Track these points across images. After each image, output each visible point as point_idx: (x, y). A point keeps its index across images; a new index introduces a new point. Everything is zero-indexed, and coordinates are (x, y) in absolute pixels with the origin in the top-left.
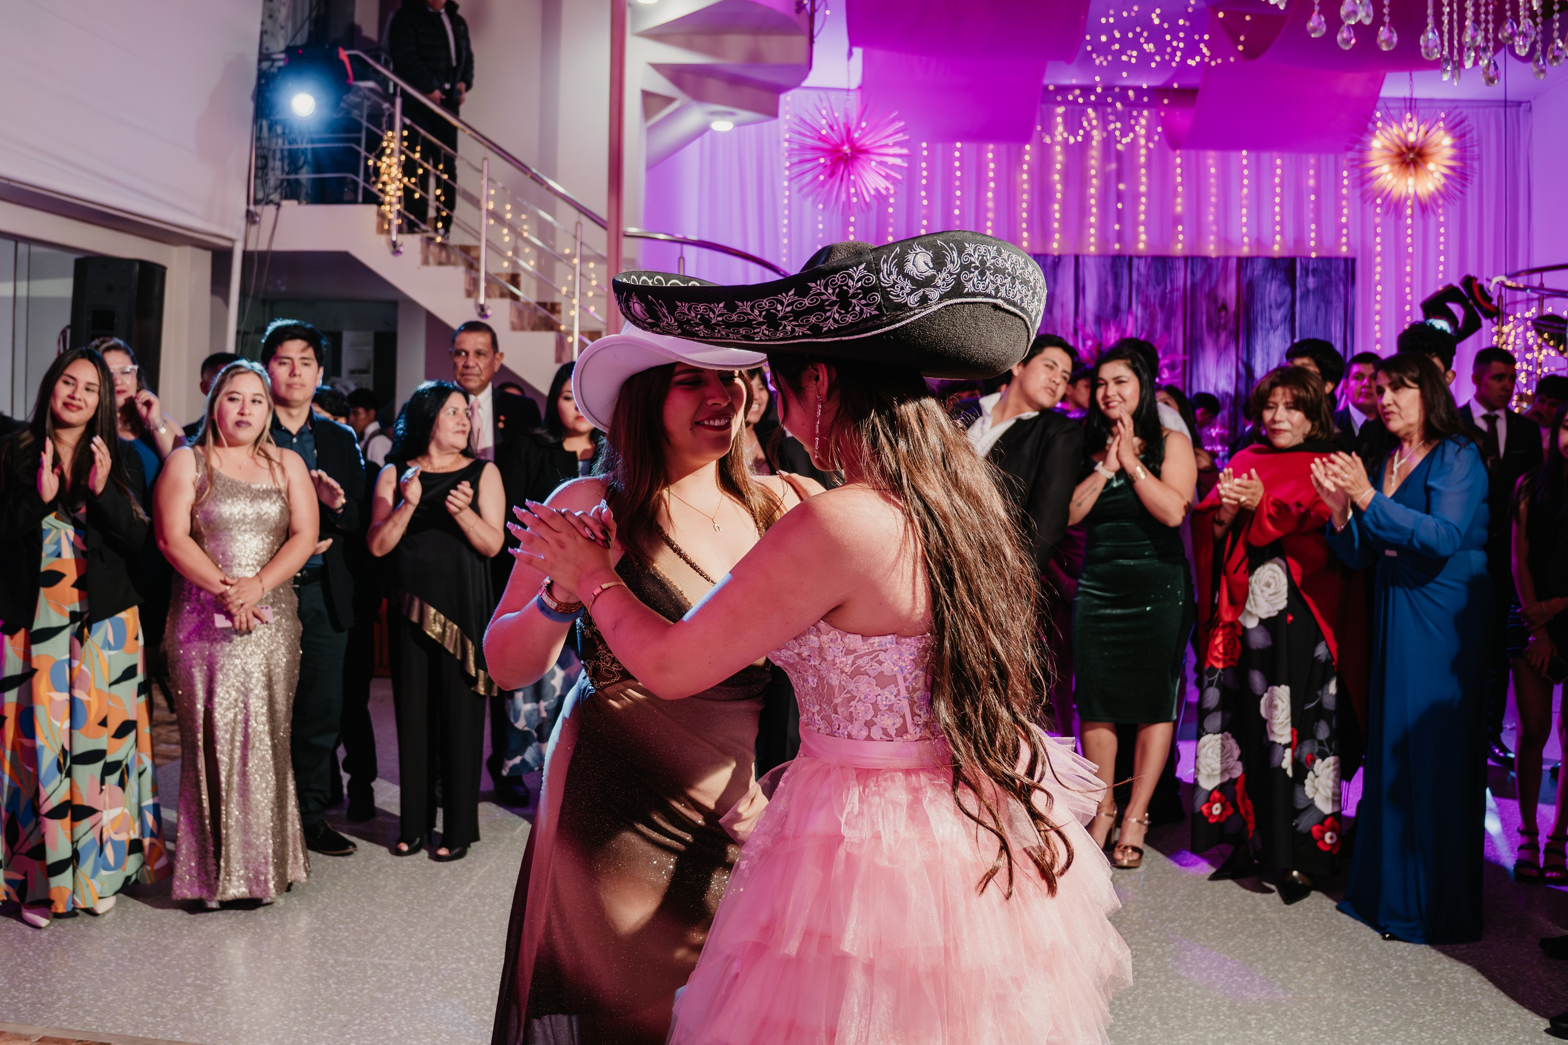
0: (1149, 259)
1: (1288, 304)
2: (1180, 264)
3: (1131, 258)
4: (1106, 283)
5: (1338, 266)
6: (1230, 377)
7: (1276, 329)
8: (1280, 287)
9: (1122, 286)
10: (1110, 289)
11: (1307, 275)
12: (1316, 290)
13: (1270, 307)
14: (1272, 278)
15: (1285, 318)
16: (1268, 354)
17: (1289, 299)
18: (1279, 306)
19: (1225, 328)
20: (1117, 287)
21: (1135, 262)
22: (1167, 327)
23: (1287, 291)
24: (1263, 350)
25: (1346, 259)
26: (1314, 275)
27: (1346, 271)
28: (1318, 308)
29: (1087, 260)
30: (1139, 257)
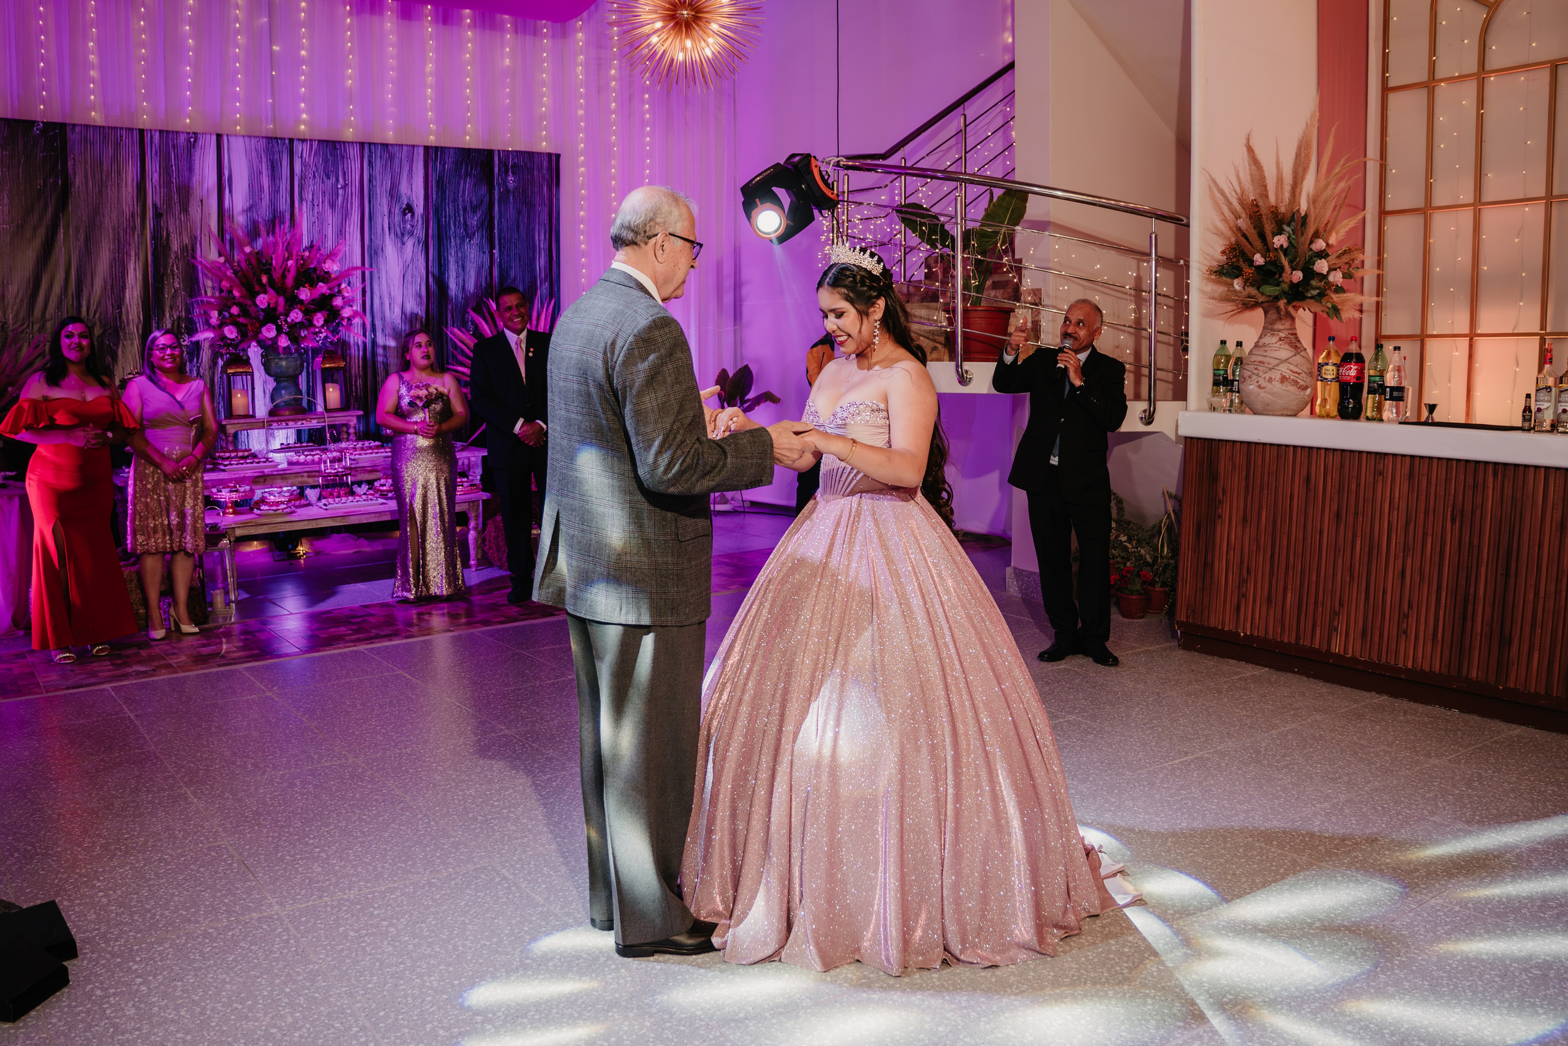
0: (315, 144)
1: (484, 207)
2: (354, 152)
3: (291, 140)
4: (261, 173)
5: (542, 162)
6: (420, 297)
7: (471, 237)
8: (475, 184)
9: (281, 178)
10: (266, 182)
11: (507, 174)
12: (516, 188)
13: (465, 209)
14: (466, 174)
15: (482, 223)
16: (463, 267)
17: (486, 200)
18: (474, 209)
19: (411, 233)
20: (274, 177)
21: (298, 147)
22: (341, 233)
23: (484, 189)
24: (457, 262)
25: (549, 155)
26: (514, 173)
27: (550, 169)
28: (519, 213)
29: (232, 139)
30: (303, 141)
